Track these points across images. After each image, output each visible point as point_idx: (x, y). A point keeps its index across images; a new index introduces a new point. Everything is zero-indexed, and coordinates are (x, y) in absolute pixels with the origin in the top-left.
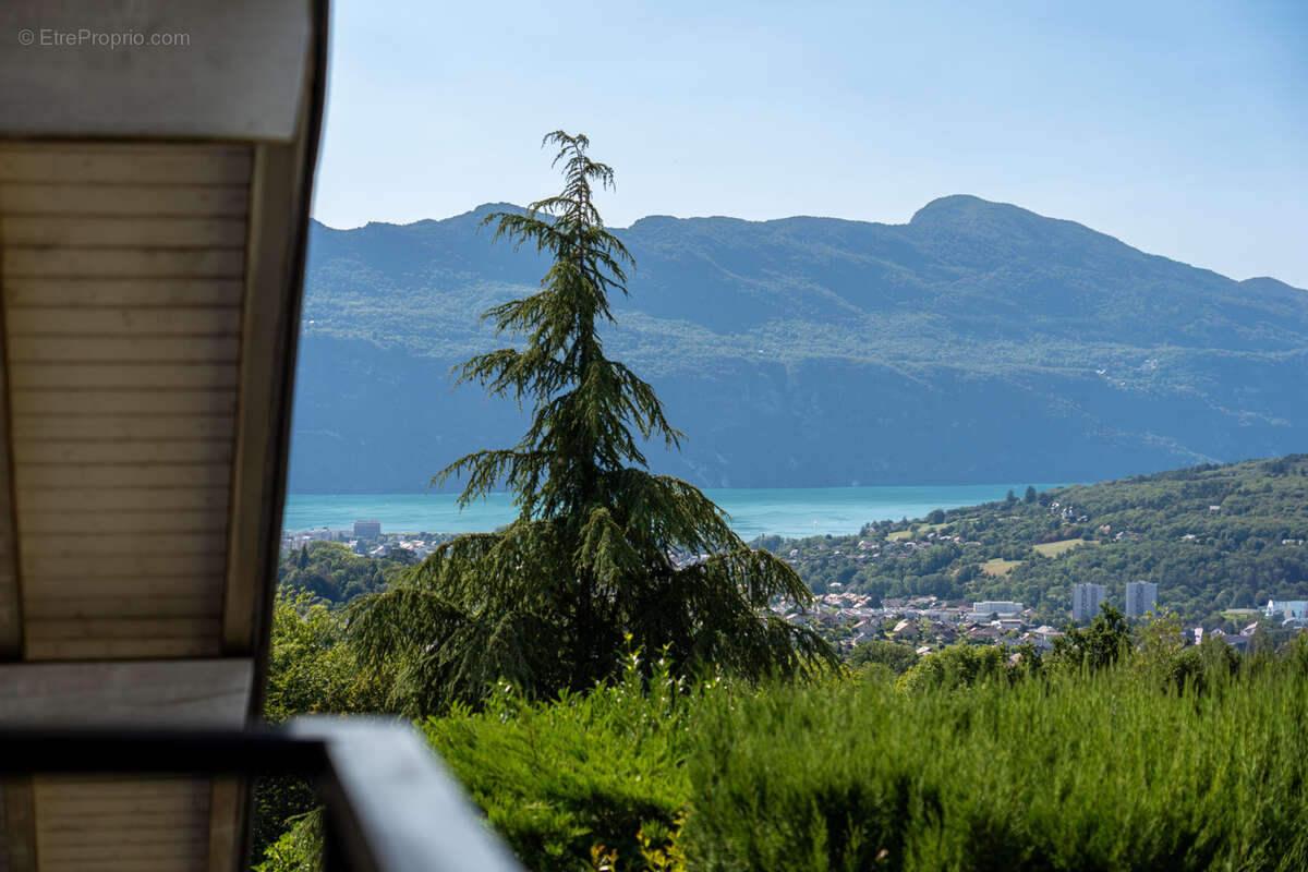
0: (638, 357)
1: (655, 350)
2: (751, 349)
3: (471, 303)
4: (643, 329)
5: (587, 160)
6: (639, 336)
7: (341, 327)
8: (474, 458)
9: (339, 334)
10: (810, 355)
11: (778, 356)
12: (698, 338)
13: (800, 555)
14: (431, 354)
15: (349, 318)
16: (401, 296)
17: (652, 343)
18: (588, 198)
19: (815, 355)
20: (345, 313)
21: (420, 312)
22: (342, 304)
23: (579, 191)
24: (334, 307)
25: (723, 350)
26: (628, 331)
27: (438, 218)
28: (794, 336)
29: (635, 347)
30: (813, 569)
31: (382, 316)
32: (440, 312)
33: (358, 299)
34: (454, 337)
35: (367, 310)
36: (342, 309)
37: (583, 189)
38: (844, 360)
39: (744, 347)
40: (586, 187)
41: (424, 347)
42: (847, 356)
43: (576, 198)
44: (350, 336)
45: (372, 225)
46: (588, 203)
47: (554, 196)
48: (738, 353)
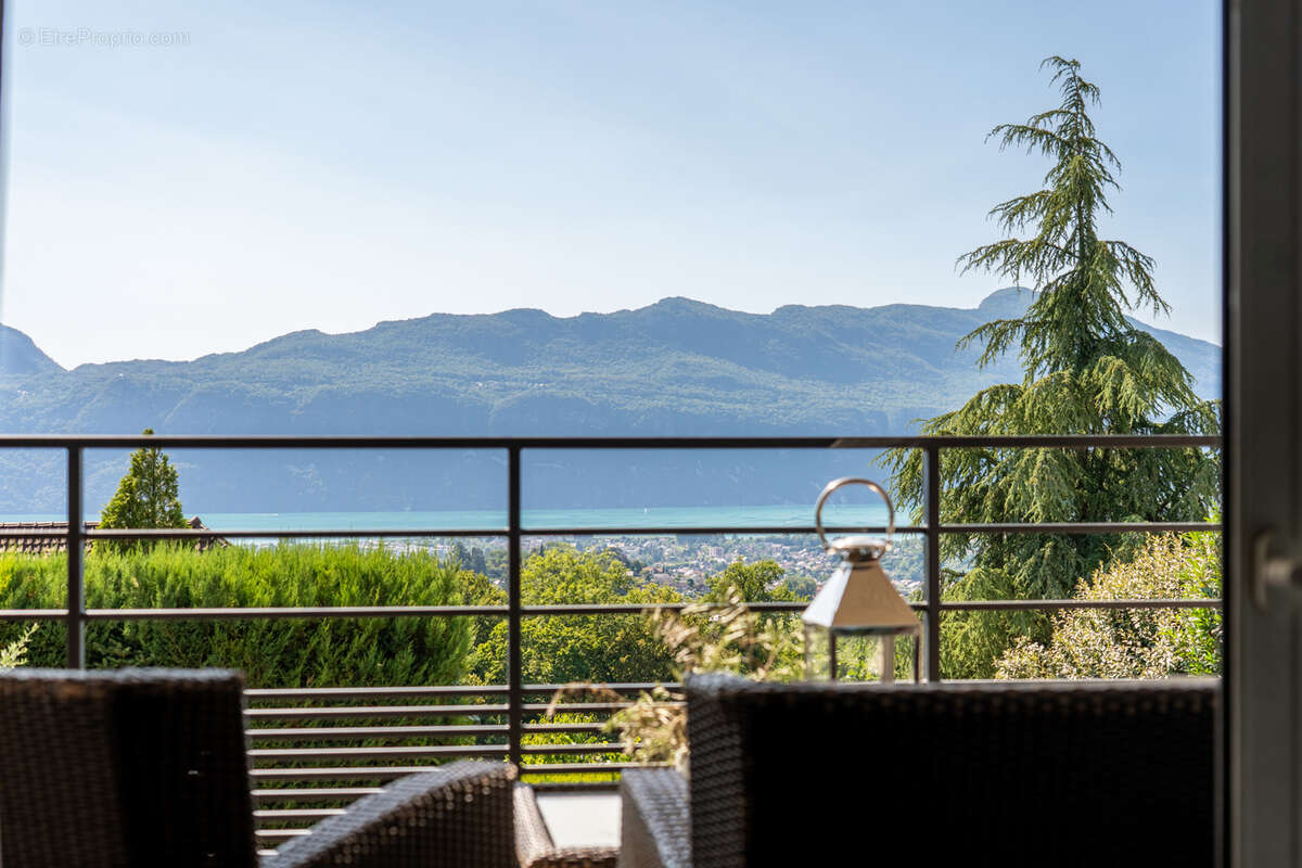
0: (778, 408)
1: (791, 403)
2: (862, 402)
3: (656, 370)
4: (781, 387)
5: (1080, 80)
6: (779, 392)
7: (563, 388)
8: (991, 326)
9: (561, 394)
10: (905, 405)
11: (882, 406)
12: (823, 394)
13: (902, 552)
14: (628, 408)
15: (568, 382)
16: (607, 366)
17: (789, 398)
18: (1082, 109)
19: (909, 406)
20: (565, 378)
21: (618, 377)
22: (562, 372)
23: (1076, 105)
24: (558, 374)
25: (841, 403)
26: (770, 389)
27: (632, 309)
28: (893, 392)
29: (776, 401)
30: (912, 563)
31: (592, 380)
32: (634, 376)
33: (574, 368)
34: (644, 395)
35: (581, 376)
36: (563, 375)
37: (1079, 103)
38: (931, 409)
39: (856, 400)
40: (1081, 101)
41: (622, 402)
42: (934, 406)
43: (1073, 110)
44: (570, 395)
45: (585, 315)
46: (1082, 114)
47: (1054, 109)
48: (852, 405)
